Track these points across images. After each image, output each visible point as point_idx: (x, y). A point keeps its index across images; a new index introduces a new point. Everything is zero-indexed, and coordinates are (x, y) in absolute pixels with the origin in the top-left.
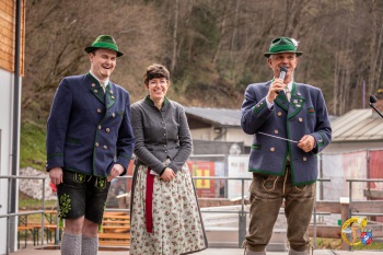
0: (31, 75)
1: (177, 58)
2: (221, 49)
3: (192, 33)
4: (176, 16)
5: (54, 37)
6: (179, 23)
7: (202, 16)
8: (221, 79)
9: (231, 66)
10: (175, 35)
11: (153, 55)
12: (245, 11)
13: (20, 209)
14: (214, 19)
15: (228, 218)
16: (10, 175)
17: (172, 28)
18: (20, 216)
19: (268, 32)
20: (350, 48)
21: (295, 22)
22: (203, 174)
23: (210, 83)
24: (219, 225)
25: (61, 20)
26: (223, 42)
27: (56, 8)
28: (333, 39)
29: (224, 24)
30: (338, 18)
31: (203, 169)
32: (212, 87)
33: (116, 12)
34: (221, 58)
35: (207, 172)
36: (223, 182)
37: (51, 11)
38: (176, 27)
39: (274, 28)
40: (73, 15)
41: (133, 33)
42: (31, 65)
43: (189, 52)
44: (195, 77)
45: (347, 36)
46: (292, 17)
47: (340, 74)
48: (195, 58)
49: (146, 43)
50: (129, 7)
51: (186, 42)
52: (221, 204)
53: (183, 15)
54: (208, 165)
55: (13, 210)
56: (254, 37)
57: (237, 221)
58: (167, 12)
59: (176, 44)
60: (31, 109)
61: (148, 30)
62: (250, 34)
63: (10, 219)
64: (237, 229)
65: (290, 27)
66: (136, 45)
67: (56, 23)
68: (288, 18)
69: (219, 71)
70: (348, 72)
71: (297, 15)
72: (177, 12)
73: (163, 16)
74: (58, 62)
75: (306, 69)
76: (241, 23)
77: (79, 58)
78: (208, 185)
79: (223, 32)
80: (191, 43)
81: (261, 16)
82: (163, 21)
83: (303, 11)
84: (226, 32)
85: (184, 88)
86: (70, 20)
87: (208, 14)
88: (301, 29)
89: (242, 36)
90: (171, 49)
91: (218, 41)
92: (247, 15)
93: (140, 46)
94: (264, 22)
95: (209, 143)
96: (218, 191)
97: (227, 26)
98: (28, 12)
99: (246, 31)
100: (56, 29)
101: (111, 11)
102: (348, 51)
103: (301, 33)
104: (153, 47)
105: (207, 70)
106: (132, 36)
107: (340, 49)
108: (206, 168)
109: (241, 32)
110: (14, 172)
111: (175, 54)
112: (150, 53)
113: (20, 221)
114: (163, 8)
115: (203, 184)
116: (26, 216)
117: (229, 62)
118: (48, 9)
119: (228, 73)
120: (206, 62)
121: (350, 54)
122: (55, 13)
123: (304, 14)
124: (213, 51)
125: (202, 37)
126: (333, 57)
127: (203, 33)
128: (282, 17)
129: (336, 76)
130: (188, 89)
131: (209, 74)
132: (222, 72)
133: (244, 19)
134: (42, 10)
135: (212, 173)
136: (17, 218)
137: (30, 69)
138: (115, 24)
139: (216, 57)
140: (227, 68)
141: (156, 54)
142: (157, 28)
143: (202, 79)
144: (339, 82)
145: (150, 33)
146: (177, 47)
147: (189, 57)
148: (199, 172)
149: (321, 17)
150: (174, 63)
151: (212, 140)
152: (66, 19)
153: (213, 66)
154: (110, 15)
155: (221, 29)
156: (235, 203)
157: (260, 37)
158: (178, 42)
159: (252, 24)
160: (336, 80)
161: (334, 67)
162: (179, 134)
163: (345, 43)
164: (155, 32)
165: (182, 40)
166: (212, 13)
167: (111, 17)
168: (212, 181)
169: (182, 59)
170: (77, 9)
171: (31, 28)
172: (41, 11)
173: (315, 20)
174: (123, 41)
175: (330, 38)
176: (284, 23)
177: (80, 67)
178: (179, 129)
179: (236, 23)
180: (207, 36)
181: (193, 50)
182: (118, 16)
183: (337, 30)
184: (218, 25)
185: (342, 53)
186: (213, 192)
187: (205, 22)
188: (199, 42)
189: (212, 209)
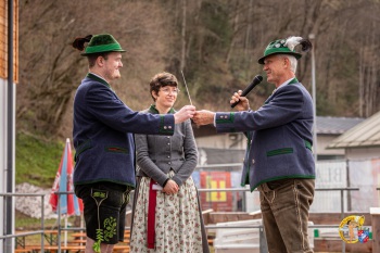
0: (25, 81)
1: (186, 58)
2: (235, 48)
3: (202, 31)
4: (184, 13)
5: (50, 39)
6: (188, 20)
7: (213, 12)
8: (235, 80)
9: (245, 66)
10: (183, 34)
11: (159, 56)
12: (259, 6)
13: (17, 230)
14: (226, 15)
15: (247, 234)
16: (5, 192)
17: (180, 26)
18: (16, 238)
19: (286, 28)
20: (376, 43)
21: (315, 16)
22: (218, 186)
23: (223, 85)
24: (238, 242)
25: (58, 20)
26: (236, 40)
27: (52, 7)
28: (357, 35)
29: (236, 20)
30: (362, 11)
31: (218, 180)
32: (225, 89)
33: (118, 9)
34: (235, 58)
35: (223, 184)
36: (241, 194)
37: (47, 10)
38: (184, 24)
39: (292, 24)
40: (70, 14)
41: (137, 32)
42: (25, 71)
43: (200, 51)
44: (206, 79)
45: (372, 30)
46: (312, 10)
47: (366, 72)
48: (206, 58)
49: (152, 44)
50: (132, 4)
51: (195, 40)
52: (239, 218)
53: (191, 11)
54: (224, 176)
55: (9, 231)
56: (270, 33)
57: (258, 236)
58: (174, 9)
59: (184, 43)
60: (27, 119)
61: (153, 28)
62: (266, 30)
63: (6, 241)
64: (258, 245)
65: (310, 21)
66: (140, 45)
67: (52, 23)
68: (306, 12)
69: (232, 71)
70: (374, 70)
71: (317, 8)
72: (185, 8)
73: (170, 13)
74: (55, 66)
75: (328, 68)
76: (256, 19)
77: (78, 61)
78: (223, 198)
79: (236, 29)
80: (201, 42)
81: (277, 11)
82: (170, 18)
83: (322, 4)
84: (239, 29)
85: (195, 91)
86: (67, 20)
87: (219, 9)
88: (322, 24)
89: (257, 32)
90: (179, 49)
91: (231, 39)
92: (261, 10)
93: (145, 47)
94: (280, 16)
95: (224, 151)
96: (235, 204)
97: (240, 22)
98: (20, 12)
99: (262, 27)
100: (52, 30)
101: (112, 8)
102: (373, 46)
103: (322, 28)
104: (160, 47)
105: (220, 71)
106: (136, 36)
107: (364, 44)
108: (222, 179)
109: (256, 29)
110: (9, 190)
111: (184, 54)
112: (156, 53)
113: (17, 243)
114: (170, 3)
115: (219, 196)
116: (24, 237)
117: (243, 62)
118: (43, 9)
119: (243, 74)
120: (218, 62)
121: (376, 49)
122: (50, 12)
123: (324, 7)
124: (225, 50)
125: (214, 34)
126: (357, 54)
127: (214, 30)
128: (301, 11)
129: (361, 75)
130: (199, 92)
131: (222, 75)
132: (236, 73)
133: (259, 14)
134: (37, 9)
135: (228, 185)
136: (13, 239)
137: (25, 74)
138: (117, 23)
139: (229, 57)
140: (242, 68)
141: (163, 55)
142: (163, 26)
143: (214, 81)
144: (365, 81)
145: (156, 32)
146: (186, 47)
147: (200, 58)
148: (214, 184)
149: (344, 10)
150: (183, 64)
151: (227, 147)
152: (63, 19)
153: (226, 67)
154: (112, 14)
155: (234, 25)
156: (255, 217)
157: (276, 34)
158: (187, 40)
159: (268, 20)
160: (361, 79)
161: (358, 64)
162: (184, 145)
163: (370, 38)
164: (161, 30)
165: (191, 39)
166: (224, 8)
167: (112, 16)
168: (228, 194)
169: (192, 59)
170: (75, 7)
171: (24, 29)
172: (35, 10)
173: (336, 14)
174: (127, 41)
175: (353, 32)
176: (302, 18)
177: (80, 71)
178: (185, 140)
179: (250, 19)
180: (218, 34)
181: (203, 49)
182: (121, 14)
183: (361, 23)
184: (231, 22)
185: (367, 48)
186: (230, 205)
187: (216, 19)
188: (210, 41)
189: (230, 224)
